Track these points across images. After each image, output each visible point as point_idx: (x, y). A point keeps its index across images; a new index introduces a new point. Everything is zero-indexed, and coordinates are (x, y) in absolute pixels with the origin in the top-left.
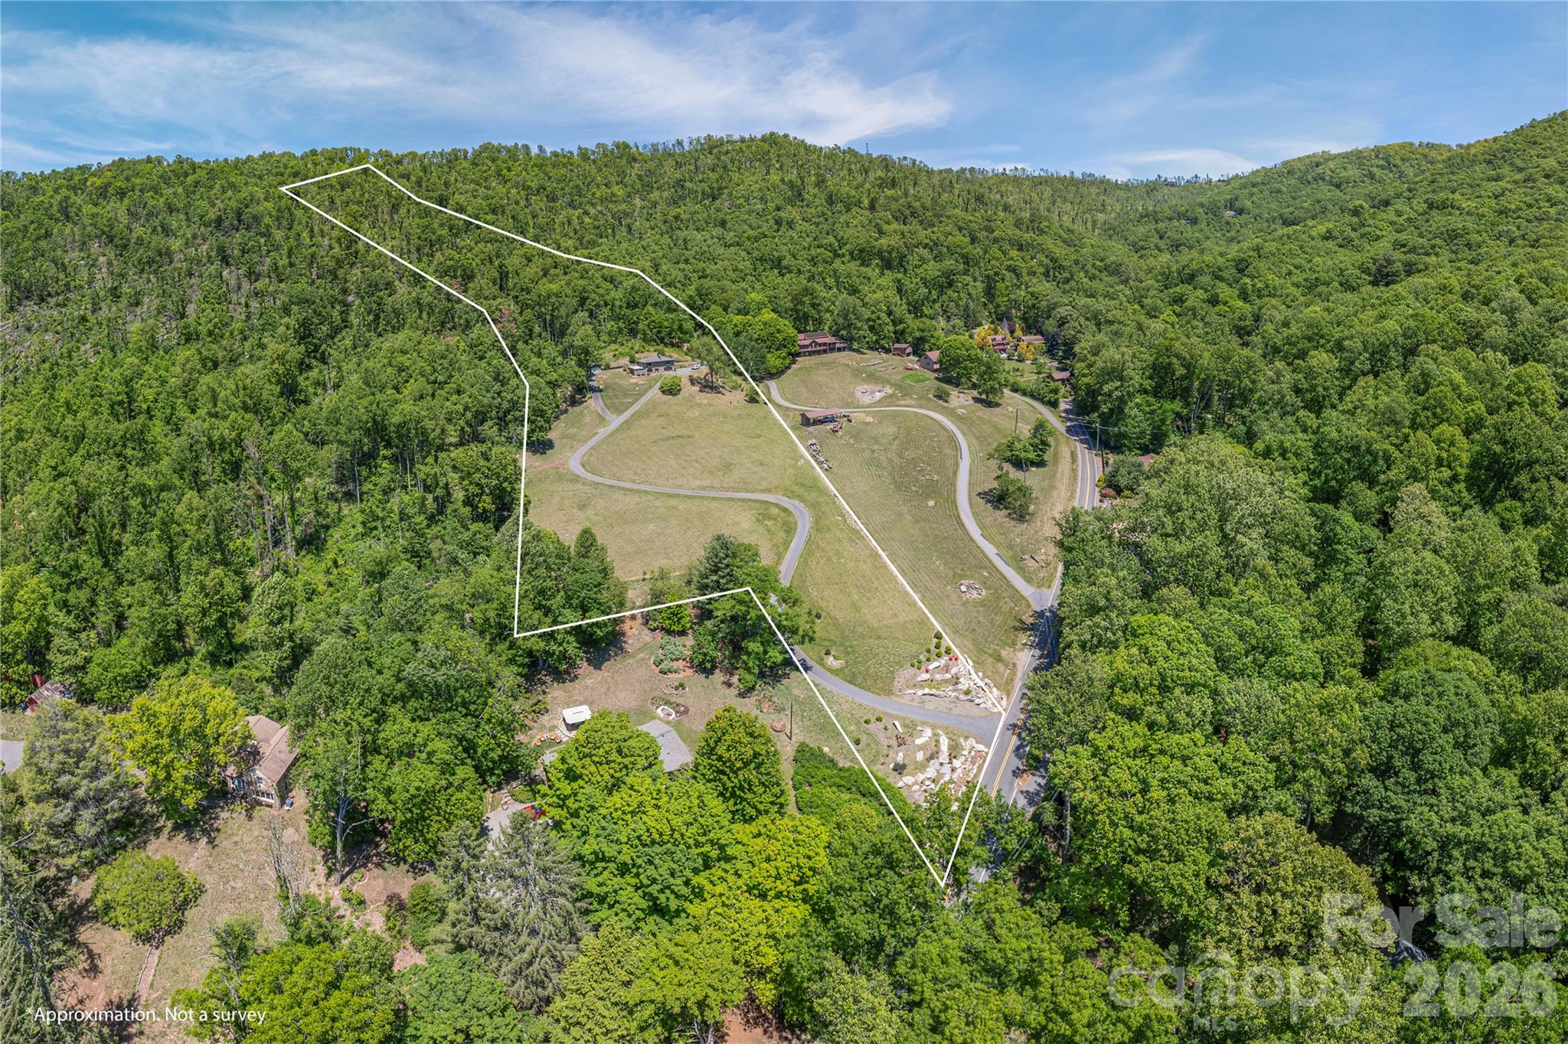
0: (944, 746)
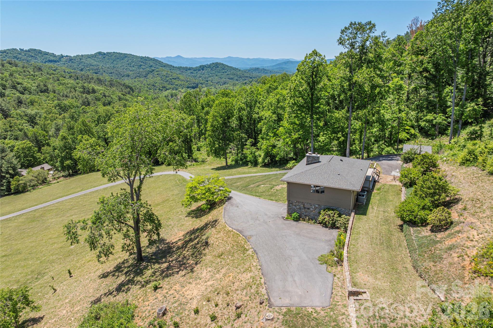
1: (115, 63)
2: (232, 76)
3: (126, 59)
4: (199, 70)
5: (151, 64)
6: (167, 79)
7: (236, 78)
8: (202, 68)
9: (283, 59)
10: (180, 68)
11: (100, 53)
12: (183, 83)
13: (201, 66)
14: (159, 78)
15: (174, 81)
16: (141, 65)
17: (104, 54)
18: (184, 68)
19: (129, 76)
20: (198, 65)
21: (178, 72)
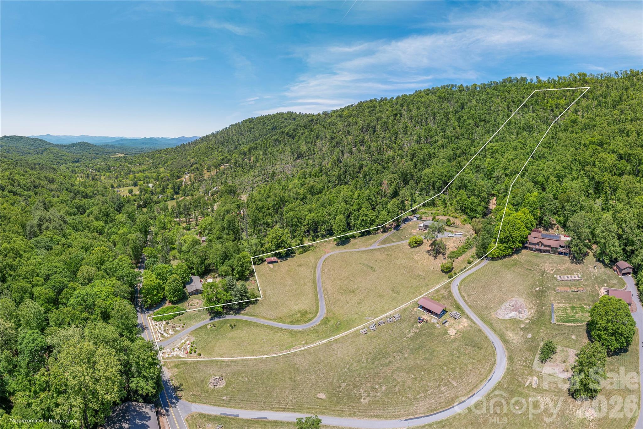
0: (165, 334)
1: (15, 143)
2: (97, 152)
3: (23, 140)
4: (71, 147)
5: (40, 143)
6: (58, 155)
7: (100, 153)
8: (73, 145)
9: (119, 138)
10: (58, 145)
11: (5, 137)
12: (69, 158)
13: (72, 144)
14: (52, 155)
15: (63, 157)
16: (33, 144)
17: (8, 137)
18: (61, 146)
19: (30, 153)
20: (70, 143)
21: (58, 148)
